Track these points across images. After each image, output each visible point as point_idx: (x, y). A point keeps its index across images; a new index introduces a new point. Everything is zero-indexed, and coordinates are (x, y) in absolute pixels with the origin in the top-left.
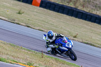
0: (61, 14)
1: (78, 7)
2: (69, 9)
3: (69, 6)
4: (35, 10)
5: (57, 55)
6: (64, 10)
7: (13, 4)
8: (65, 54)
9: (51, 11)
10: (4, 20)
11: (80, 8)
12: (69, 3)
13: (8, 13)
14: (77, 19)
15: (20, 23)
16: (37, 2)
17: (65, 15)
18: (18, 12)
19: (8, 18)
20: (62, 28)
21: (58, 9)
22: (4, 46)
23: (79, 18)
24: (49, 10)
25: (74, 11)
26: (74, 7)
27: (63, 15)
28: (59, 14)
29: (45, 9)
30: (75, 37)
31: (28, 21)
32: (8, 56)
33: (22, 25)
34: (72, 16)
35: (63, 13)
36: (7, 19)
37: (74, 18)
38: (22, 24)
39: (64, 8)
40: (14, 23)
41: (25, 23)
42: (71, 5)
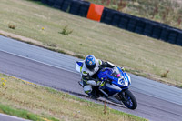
0: (139, 35)
1: (169, 22)
2: (154, 27)
3: (153, 20)
4: (93, 28)
5: (100, 98)
6: (144, 28)
7: (52, 17)
8: (116, 97)
9: (121, 30)
10: (37, 45)
11: (173, 24)
12: (153, 14)
13: (44, 32)
14: (168, 44)
15: (65, 51)
16: (96, 13)
17: (146, 37)
18: (61, 31)
19: (44, 42)
20: (140, 60)
21: (133, 26)
22: (36, 92)
23: (170, 42)
24: (117, 28)
25: (161, 29)
26: (162, 22)
27: (142, 36)
28: (136, 34)
29: (111, 26)
30: (164, 76)
31: (79, 47)
32: (43, 111)
33: (68, 54)
34: (158, 38)
35: (142, 32)
36: (41, 44)
37: (163, 42)
38: (68, 52)
39: (145, 24)
40: (54, 50)
41: (75, 51)
42: (158, 19)
